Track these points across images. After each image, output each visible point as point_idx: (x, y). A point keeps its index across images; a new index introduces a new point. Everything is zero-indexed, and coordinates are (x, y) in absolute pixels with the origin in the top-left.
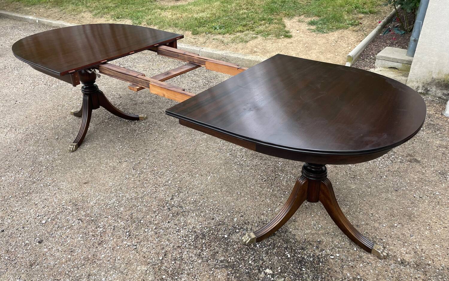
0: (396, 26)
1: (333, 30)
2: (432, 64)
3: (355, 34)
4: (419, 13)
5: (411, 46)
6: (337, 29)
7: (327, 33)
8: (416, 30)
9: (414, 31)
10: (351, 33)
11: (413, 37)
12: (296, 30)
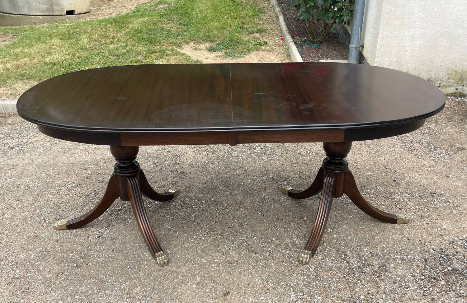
0: (303, 40)
1: (246, 53)
2: (392, 65)
3: (271, 53)
4: (356, 20)
5: (353, 53)
6: (249, 51)
7: (242, 57)
8: (356, 37)
9: (354, 38)
10: (267, 54)
11: (353, 44)
12: (205, 59)
